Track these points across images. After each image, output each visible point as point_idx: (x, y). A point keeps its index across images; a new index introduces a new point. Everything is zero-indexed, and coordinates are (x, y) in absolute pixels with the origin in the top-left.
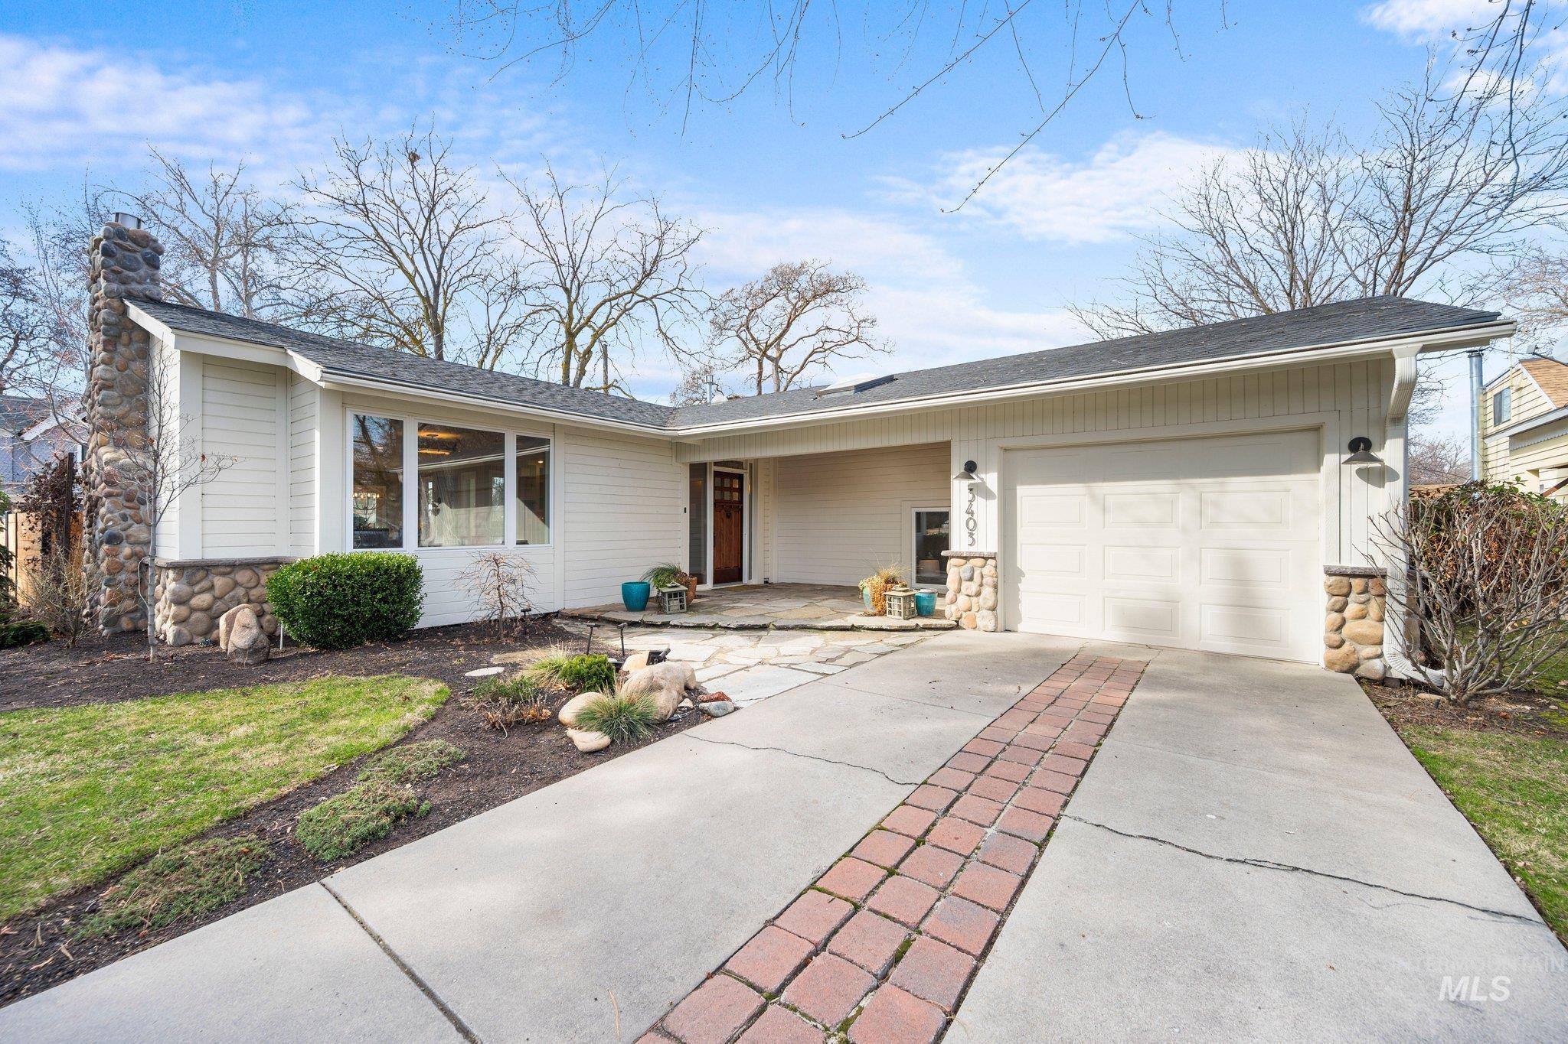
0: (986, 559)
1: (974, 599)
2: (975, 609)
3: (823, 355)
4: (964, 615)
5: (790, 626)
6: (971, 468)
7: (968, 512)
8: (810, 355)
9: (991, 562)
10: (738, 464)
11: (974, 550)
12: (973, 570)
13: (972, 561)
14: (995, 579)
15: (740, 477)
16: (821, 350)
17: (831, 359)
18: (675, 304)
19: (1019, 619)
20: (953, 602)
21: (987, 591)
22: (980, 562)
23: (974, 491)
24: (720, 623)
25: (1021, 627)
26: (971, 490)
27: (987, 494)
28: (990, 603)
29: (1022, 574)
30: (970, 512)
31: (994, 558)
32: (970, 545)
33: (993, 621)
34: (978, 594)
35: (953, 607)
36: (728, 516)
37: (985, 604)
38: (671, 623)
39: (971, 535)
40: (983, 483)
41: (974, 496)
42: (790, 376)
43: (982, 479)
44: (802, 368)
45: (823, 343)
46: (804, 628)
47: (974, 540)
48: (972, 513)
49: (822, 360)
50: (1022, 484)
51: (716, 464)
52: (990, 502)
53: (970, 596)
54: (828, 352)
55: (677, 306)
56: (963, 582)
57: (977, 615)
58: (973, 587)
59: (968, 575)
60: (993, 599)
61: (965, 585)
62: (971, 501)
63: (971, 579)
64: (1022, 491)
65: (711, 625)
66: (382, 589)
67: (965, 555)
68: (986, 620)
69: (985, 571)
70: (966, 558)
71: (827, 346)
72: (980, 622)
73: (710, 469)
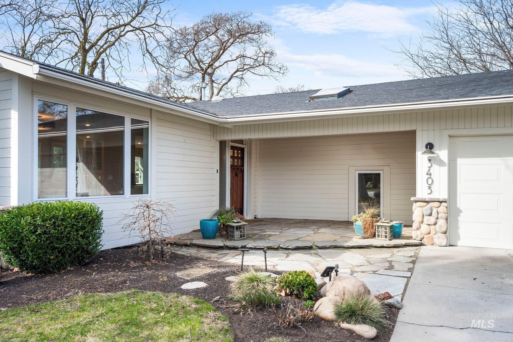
0: (441, 202)
1: (433, 227)
2: (433, 232)
3: (241, 73)
4: (426, 236)
5: (328, 246)
6: (430, 147)
7: (427, 174)
8: (235, 73)
9: (443, 204)
10: (241, 142)
11: (432, 197)
12: (432, 209)
13: (431, 204)
14: (446, 215)
15: (242, 150)
16: (241, 70)
17: (248, 75)
18: (152, 34)
19: (458, 238)
20: (418, 229)
21: (442, 222)
22: (437, 204)
23: (432, 161)
24: (281, 246)
25: (459, 243)
26: (430, 160)
27: (441, 163)
28: (444, 229)
29: (461, 211)
30: (429, 174)
31: (446, 202)
32: (429, 194)
33: (446, 240)
34: (435, 224)
35: (418, 232)
36: (236, 175)
37: (440, 229)
38: (247, 246)
39: (430, 188)
40: (438, 156)
41: (432, 165)
42: (220, 86)
43: (437, 154)
44: (229, 80)
45: (244, 65)
46: (336, 247)
47: (431, 191)
48: (430, 174)
49: (241, 76)
50: (461, 157)
51: (232, 141)
52: (442, 168)
53: (429, 225)
54: (246, 71)
55: (152, 36)
56: (425, 217)
57: (435, 236)
58: (432, 220)
59: (429, 212)
60: (446, 226)
61: (426, 218)
62: (430, 167)
63: (430, 215)
64: (460, 162)
65: (276, 247)
66: (83, 228)
67: (427, 200)
68: (441, 239)
69: (440, 210)
70: (427, 202)
71: (246, 67)
72: (436, 241)
73: (229, 144)
